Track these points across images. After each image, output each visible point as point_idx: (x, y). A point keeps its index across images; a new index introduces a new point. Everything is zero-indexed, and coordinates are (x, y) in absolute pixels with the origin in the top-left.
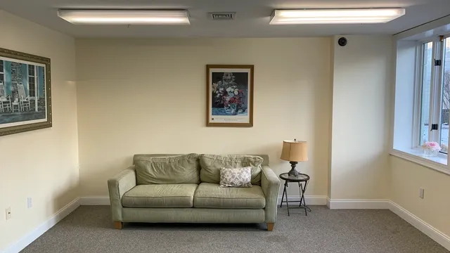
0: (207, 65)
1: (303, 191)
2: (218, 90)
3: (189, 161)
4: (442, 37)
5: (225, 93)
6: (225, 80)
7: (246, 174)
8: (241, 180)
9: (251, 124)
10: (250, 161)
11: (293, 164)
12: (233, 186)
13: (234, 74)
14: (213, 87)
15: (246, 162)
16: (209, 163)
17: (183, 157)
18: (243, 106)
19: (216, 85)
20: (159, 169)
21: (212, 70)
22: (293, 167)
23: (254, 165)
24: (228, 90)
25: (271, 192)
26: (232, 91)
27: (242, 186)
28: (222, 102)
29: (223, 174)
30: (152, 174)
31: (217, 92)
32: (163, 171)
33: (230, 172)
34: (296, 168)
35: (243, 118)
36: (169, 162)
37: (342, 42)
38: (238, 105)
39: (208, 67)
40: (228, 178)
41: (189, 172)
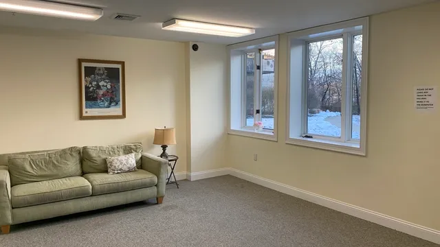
0: (79, 59)
1: (173, 169)
2: (91, 83)
3: (71, 155)
4: (260, 50)
5: (98, 87)
6: (97, 74)
7: (132, 160)
8: (129, 166)
9: (124, 116)
10: (131, 149)
11: (164, 147)
12: (122, 172)
13: (106, 69)
14: (86, 81)
15: (128, 150)
16: (93, 154)
17: (64, 151)
18: (115, 99)
19: (89, 79)
20: (38, 165)
21: (84, 64)
22: (164, 150)
23: (136, 151)
24: (101, 84)
25: (162, 170)
26: (105, 85)
27: (130, 171)
28: (95, 96)
29: (111, 163)
30: (32, 171)
31: (90, 86)
32: (44, 168)
33: (117, 159)
34: (166, 151)
35: (116, 111)
36: (50, 157)
37: (195, 48)
38: (112, 98)
39: (80, 61)
40: (117, 165)
41: (73, 165)
